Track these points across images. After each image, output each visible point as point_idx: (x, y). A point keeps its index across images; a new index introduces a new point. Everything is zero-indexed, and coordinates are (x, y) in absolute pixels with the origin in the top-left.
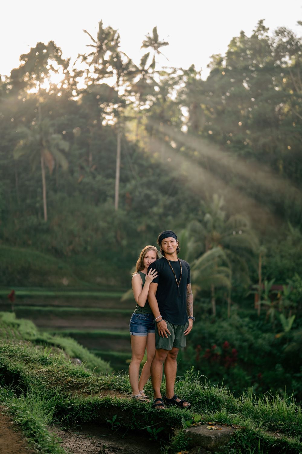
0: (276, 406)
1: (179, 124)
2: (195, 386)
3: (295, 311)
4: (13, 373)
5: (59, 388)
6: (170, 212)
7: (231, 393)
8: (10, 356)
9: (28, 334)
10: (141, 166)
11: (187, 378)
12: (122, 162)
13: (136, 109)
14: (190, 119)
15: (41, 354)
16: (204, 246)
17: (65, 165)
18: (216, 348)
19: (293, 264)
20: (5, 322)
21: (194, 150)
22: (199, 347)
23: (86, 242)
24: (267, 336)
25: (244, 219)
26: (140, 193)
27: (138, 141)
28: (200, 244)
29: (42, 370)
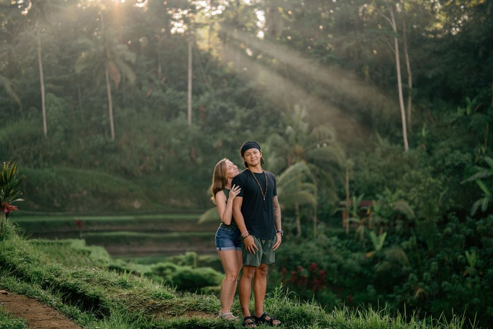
0: (370, 319)
1: (255, 29)
2: (285, 303)
3: (387, 228)
4: (92, 298)
5: (142, 310)
6: (248, 126)
7: (323, 308)
8: (87, 281)
9: (100, 261)
10: (215, 76)
11: (276, 295)
12: (194, 74)
13: (207, 15)
14: (267, 24)
15: (119, 278)
16: (287, 160)
17: (132, 78)
18: (303, 270)
19: (383, 178)
20: (74, 250)
21: (272, 58)
22: (284, 269)
23: (158, 161)
24: (357, 255)
25: (329, 130)
26: (215, 106)
27: (210, 49)
28: (282, 159)
29: (122, 293)
